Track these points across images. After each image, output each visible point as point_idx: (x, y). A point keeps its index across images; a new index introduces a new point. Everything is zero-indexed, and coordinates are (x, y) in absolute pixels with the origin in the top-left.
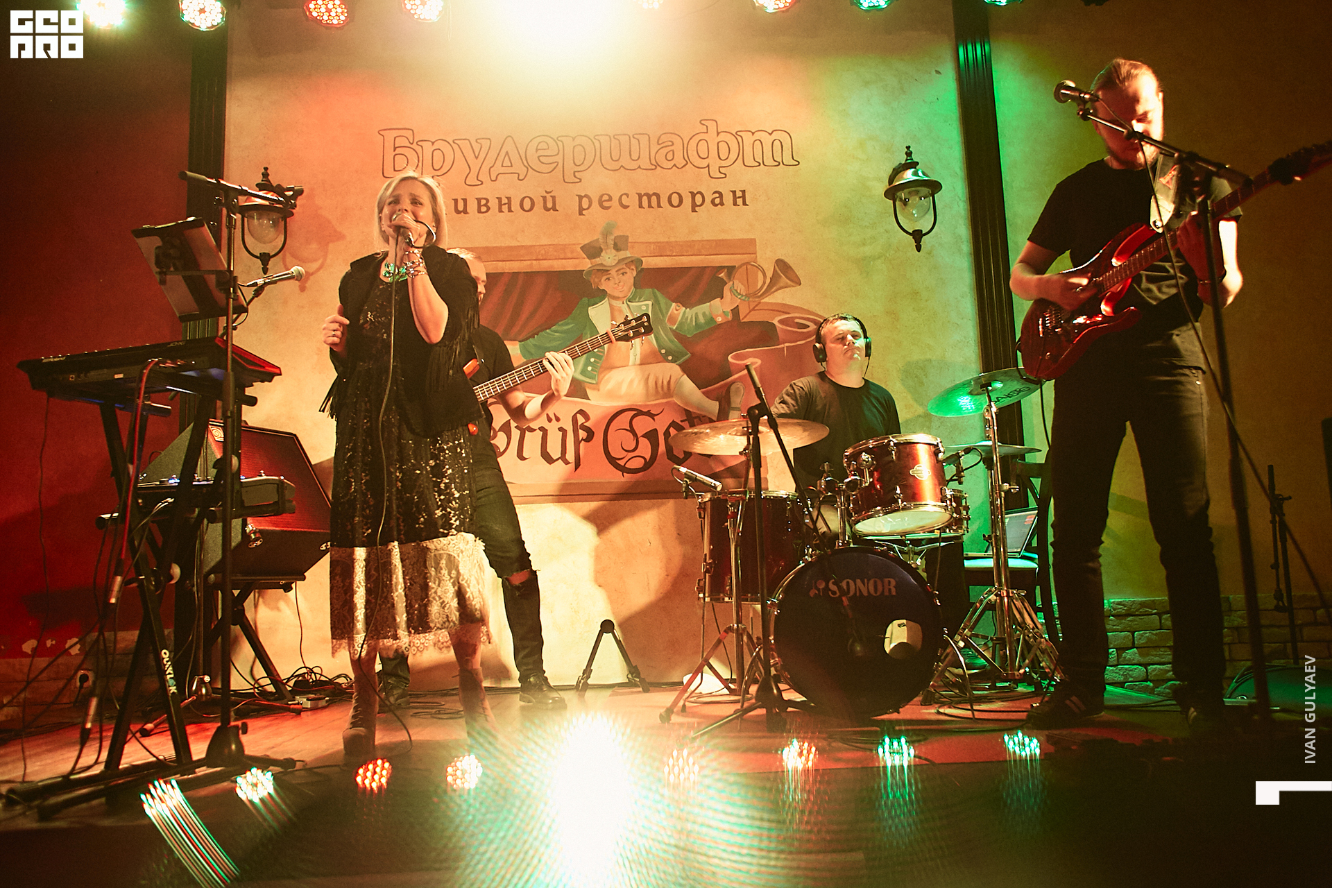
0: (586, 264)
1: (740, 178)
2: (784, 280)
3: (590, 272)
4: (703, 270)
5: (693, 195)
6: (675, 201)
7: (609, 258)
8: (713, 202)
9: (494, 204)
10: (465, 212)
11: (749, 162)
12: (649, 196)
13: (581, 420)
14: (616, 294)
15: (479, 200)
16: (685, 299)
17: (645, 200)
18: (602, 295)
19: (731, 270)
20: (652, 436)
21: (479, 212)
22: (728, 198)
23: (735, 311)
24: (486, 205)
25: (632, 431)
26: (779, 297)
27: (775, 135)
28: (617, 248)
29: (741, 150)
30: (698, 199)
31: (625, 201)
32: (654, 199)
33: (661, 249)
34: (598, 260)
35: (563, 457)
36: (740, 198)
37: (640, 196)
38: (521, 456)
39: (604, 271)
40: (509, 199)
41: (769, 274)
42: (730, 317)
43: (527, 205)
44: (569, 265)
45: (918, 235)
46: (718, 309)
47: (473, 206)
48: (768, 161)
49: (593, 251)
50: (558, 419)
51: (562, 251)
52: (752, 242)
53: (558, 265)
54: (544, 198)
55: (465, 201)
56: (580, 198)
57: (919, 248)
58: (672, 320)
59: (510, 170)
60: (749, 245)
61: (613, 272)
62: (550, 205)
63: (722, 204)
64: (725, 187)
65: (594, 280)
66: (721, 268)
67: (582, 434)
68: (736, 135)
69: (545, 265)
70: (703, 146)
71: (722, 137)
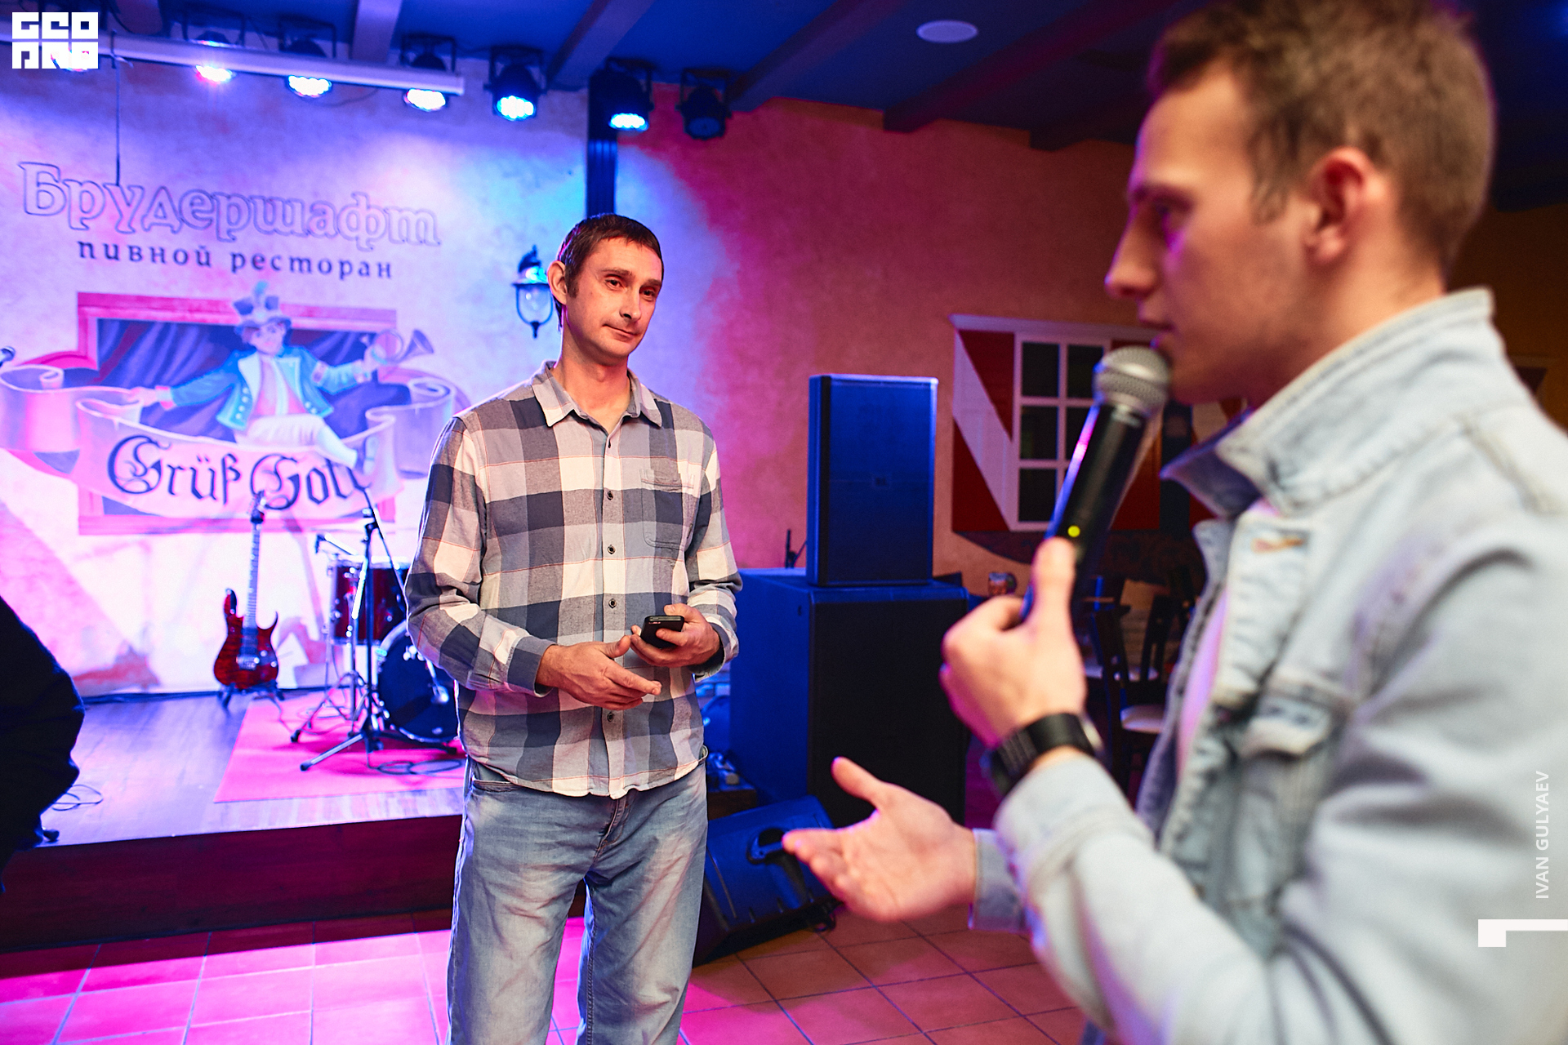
0: (239, 320)
1: (386, 252)
2: (420, 347)
3: (241, 328)
4: (346, 334)
5: (342, 264)
6: (325, 267)
7: (260, 316)
8: (360, 272)
9: (146, 253)
10: (116, 258)
11: (396, 237)
12: (301, 261)
13: (230, 462)
14: (266, 349)
15: (131, 248)
16: (330, 359)
17: (296, 265)
18: (250, 349)
19: (372, 336)
20: (295, 479)
21: (132, 259)
22: (374, 270)
23: (375, 374)
24: (139, 254)
25: (277, 473)
26: (412, 364)
27: (421, 215)
28: (268, 306)
29: (389, 225)
30: (347, 268)
31: (278, 263)
32: (305, 265)
33: (310, 312)
34: (249, 317)
35: (212, 494)
36: (385, 270)
37: (292, 260)
38: (171, 491)
39: (254, 328)
40: (162, 250)
41: (407, 342)
42: (369, 378)
43: (181, 257)
44: (221, 320)
45: (536, 325)
46: (359, 371)
47: (124, 253)
48: (413, 238)
49: (245, 308)
50: (207, 460)
51: (214, 306)
52: (393, 312)
53: (210, 318)
54: (198, 254)
55: (116, 247)
56: (234, 256)
57: (535, 335)
58: (317, 377)
59: (164, 221)
60: (389, 316)
61: (264, 329)
62: (204, 260)
63: (368, 274)
64: (372, 260)
65: (244, 335)
66: (362, 334)
67: (231, 475)
68: (385, 211)
69: (198, 317)
70: (353, 219)
71: (372, 211)
